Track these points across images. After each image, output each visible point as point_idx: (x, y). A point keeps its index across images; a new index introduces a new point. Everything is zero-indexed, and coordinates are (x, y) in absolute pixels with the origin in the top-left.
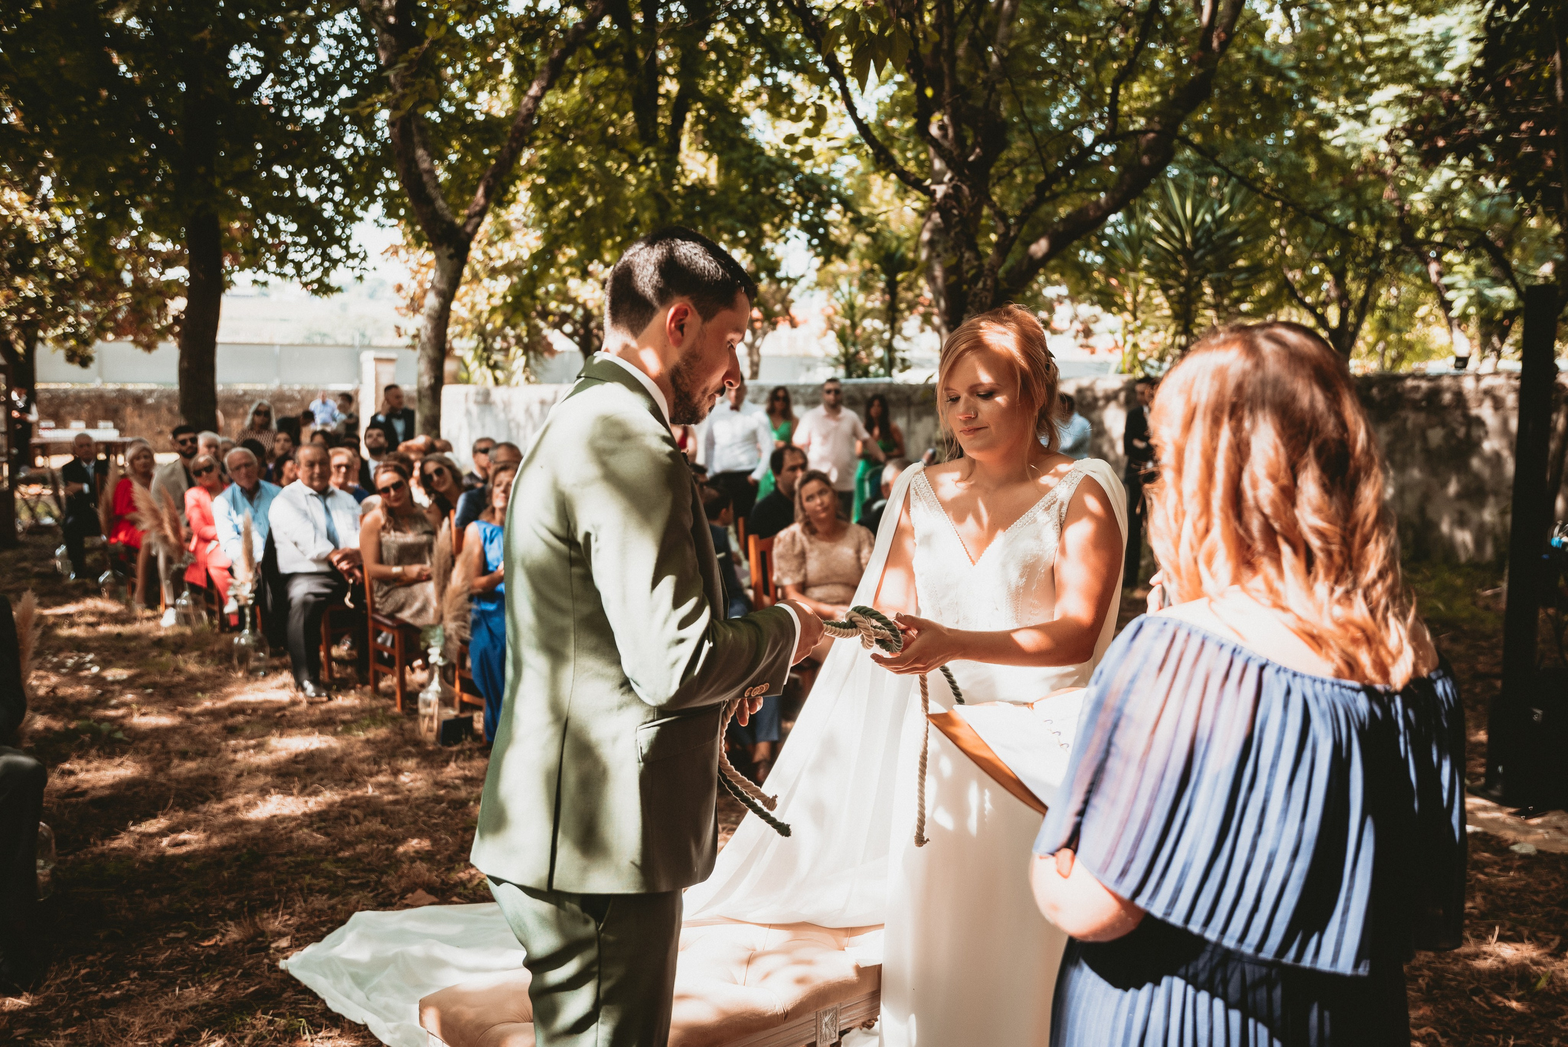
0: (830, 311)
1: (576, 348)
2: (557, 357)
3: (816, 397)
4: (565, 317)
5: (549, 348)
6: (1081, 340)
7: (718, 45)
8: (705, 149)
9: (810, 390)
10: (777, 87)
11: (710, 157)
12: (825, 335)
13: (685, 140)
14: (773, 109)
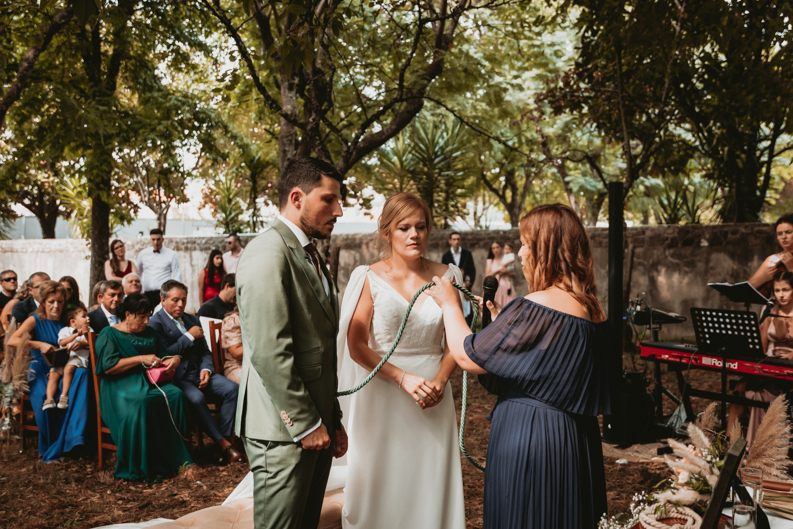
0: (208, 192)
1: (34, 215)
2: (17, 220)
3: (208, 245)
4: (26, 194)
5: (12, 215)
6: (364, 210)
7: (137, 24)
8: (130, 88)
9: (204, 241)
10: (177, 51)
11: (133, 94)
12: (204, 206)
13: (119, 81)
14: (175, 65)
